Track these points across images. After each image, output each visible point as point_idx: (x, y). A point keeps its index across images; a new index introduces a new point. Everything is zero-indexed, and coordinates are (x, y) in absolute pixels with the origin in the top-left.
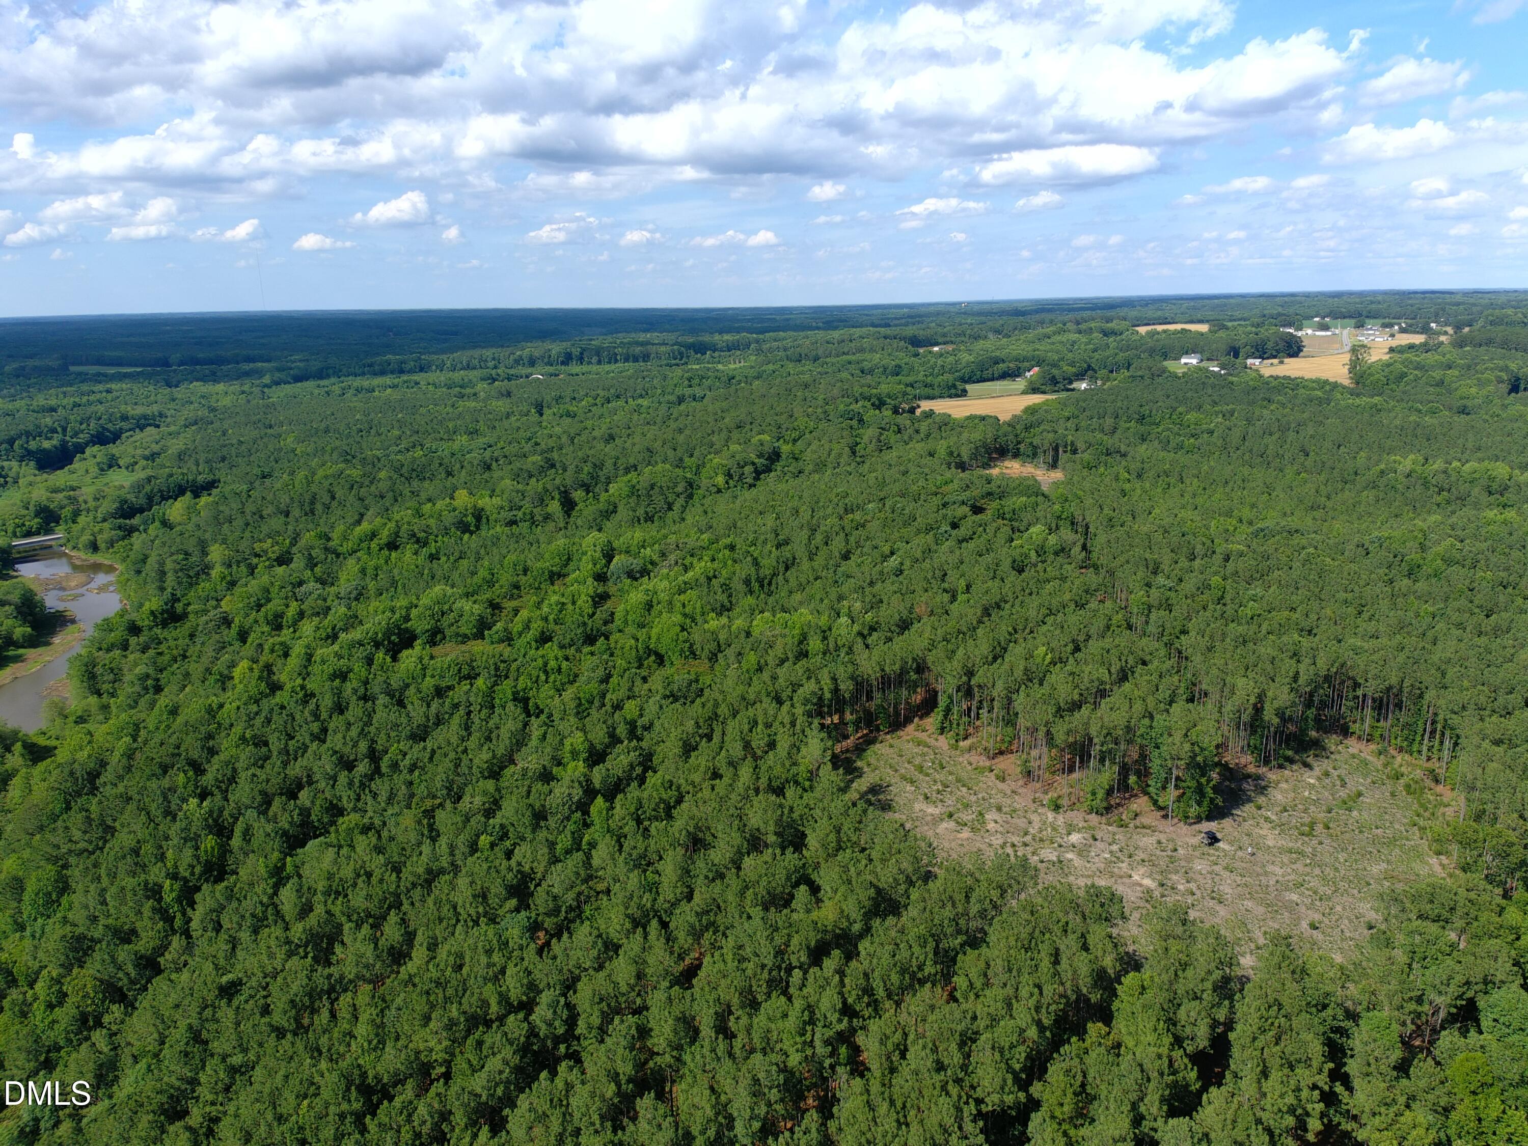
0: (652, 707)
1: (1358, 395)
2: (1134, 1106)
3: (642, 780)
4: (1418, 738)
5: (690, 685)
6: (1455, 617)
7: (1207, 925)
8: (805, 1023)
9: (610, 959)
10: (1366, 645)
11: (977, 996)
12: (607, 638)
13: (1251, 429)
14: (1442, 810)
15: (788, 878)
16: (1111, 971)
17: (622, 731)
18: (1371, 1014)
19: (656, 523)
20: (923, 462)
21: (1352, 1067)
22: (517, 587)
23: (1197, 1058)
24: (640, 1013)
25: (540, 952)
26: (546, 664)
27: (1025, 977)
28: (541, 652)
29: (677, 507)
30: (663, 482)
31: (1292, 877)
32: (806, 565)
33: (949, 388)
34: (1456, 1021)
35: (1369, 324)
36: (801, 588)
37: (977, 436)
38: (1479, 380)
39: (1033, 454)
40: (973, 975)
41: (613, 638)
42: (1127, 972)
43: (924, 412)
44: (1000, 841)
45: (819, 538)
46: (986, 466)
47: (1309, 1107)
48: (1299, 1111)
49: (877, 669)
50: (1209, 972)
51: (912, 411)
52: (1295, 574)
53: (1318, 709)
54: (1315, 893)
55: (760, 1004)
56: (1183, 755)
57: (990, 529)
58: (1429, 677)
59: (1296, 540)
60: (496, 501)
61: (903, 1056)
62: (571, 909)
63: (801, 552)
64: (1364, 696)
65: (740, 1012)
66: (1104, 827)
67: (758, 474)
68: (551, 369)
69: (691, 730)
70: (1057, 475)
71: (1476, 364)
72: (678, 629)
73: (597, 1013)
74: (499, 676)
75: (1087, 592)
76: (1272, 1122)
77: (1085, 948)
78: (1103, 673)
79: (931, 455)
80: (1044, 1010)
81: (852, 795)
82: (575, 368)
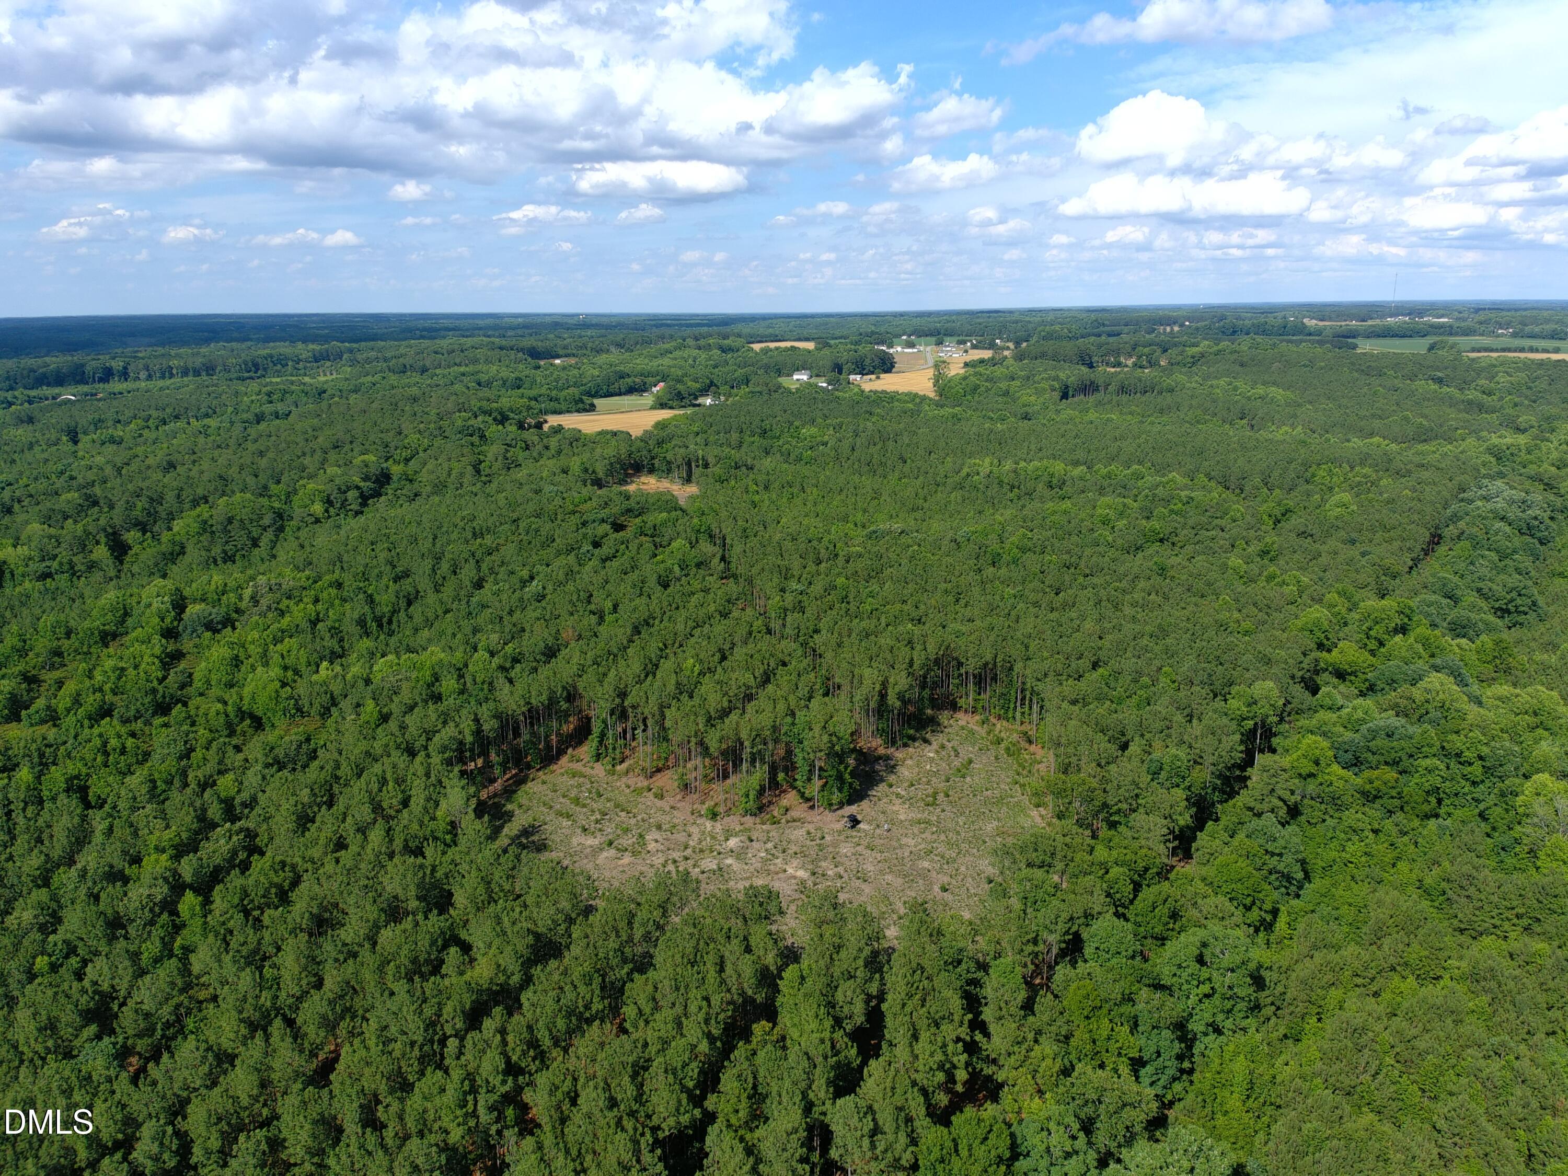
0: (252, 778)
1: (942, 407)
2: (804, 1095)
3: (245, 867)
4: (1012, 706)
5: (300, 746)
6: (1032, 597)
7: (855, 905)
8: (465, 1093)
9: (225, 1072)
10: (964, 629)
11: (647, 1022)
12: (185, 704)
13: (858, 439)
14: (1037, 767)
15: (433, 943)
16: (773, 968)
17: (215, 811)
18: (997, 962)
19: (239, 563)
20: (557, 479)
21: (988, 1014)
22: (58, 653)
23: (858, 1036)
24: (269, 1125)
25: (135, 1080)
26: (105, 744)
27: (693, 993)
28: (96, 730)
29: (264, 542)
30: (245, 514)
31: (923, 846)
32: (431, 598)
33: (576, 402)
34: (1066, 955)
35: (947, 342)
36: (429, 624)
37: (610, 452)
38: (1036, 389)
39: (668, 470)
40: (642, 1002)
41: (192, 704)
42: (788, 965)
43: (552, 427)
44: (662, 860)
45: (445, 567)
46: (623, 482)
47: (955, 1059)
48: (948, 1066)
49: (522, 703)
50: (860, 950)
51: (539, 426)
52: (904, 570)
53: (932, 689)
54: (943, 857)
55: (413, 1085)
56: (822, 747)
57: (633, 546)
58: (1015, 651)
59: (904, 540)
60: (23, 551)
61: (574, 1102)
62: (167, 1026)
63: (424, 584)
64: (967, 673)
65: (389, 1099)
66: (758, 826)
67: (364, 499)
68: (86, 388)
69: (306, 800)
70: (692, 489)
71: (1034, 375)
72: (278, 684)
73: (215, 1135)
74: (43, 764)
75: (729, 601)
76: (925, 1082)
77: (748, 950)
78: (748, 678)
79: (565, 472)
80: (713, 1021)
81: (503, 841)
82: (116, 385)
